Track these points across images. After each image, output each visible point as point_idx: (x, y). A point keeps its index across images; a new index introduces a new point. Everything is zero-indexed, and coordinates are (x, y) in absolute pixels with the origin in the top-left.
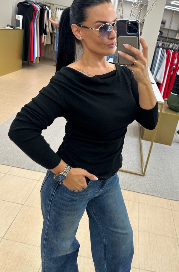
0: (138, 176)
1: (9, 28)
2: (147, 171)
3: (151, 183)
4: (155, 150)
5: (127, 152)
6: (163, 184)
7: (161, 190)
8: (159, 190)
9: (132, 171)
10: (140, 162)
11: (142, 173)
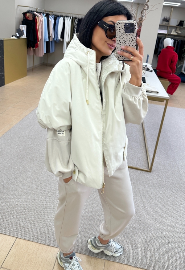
0: (144, 172)
1: (14, 38)
2: (153, 167)
3: (157, 178)
4: (160, 147)
5: (132, 149)
6: (170, 179)
7: (168, 185)
8: (166, 185)
9: (138, 167)
10: (145, 158)
11: (149, 169)
